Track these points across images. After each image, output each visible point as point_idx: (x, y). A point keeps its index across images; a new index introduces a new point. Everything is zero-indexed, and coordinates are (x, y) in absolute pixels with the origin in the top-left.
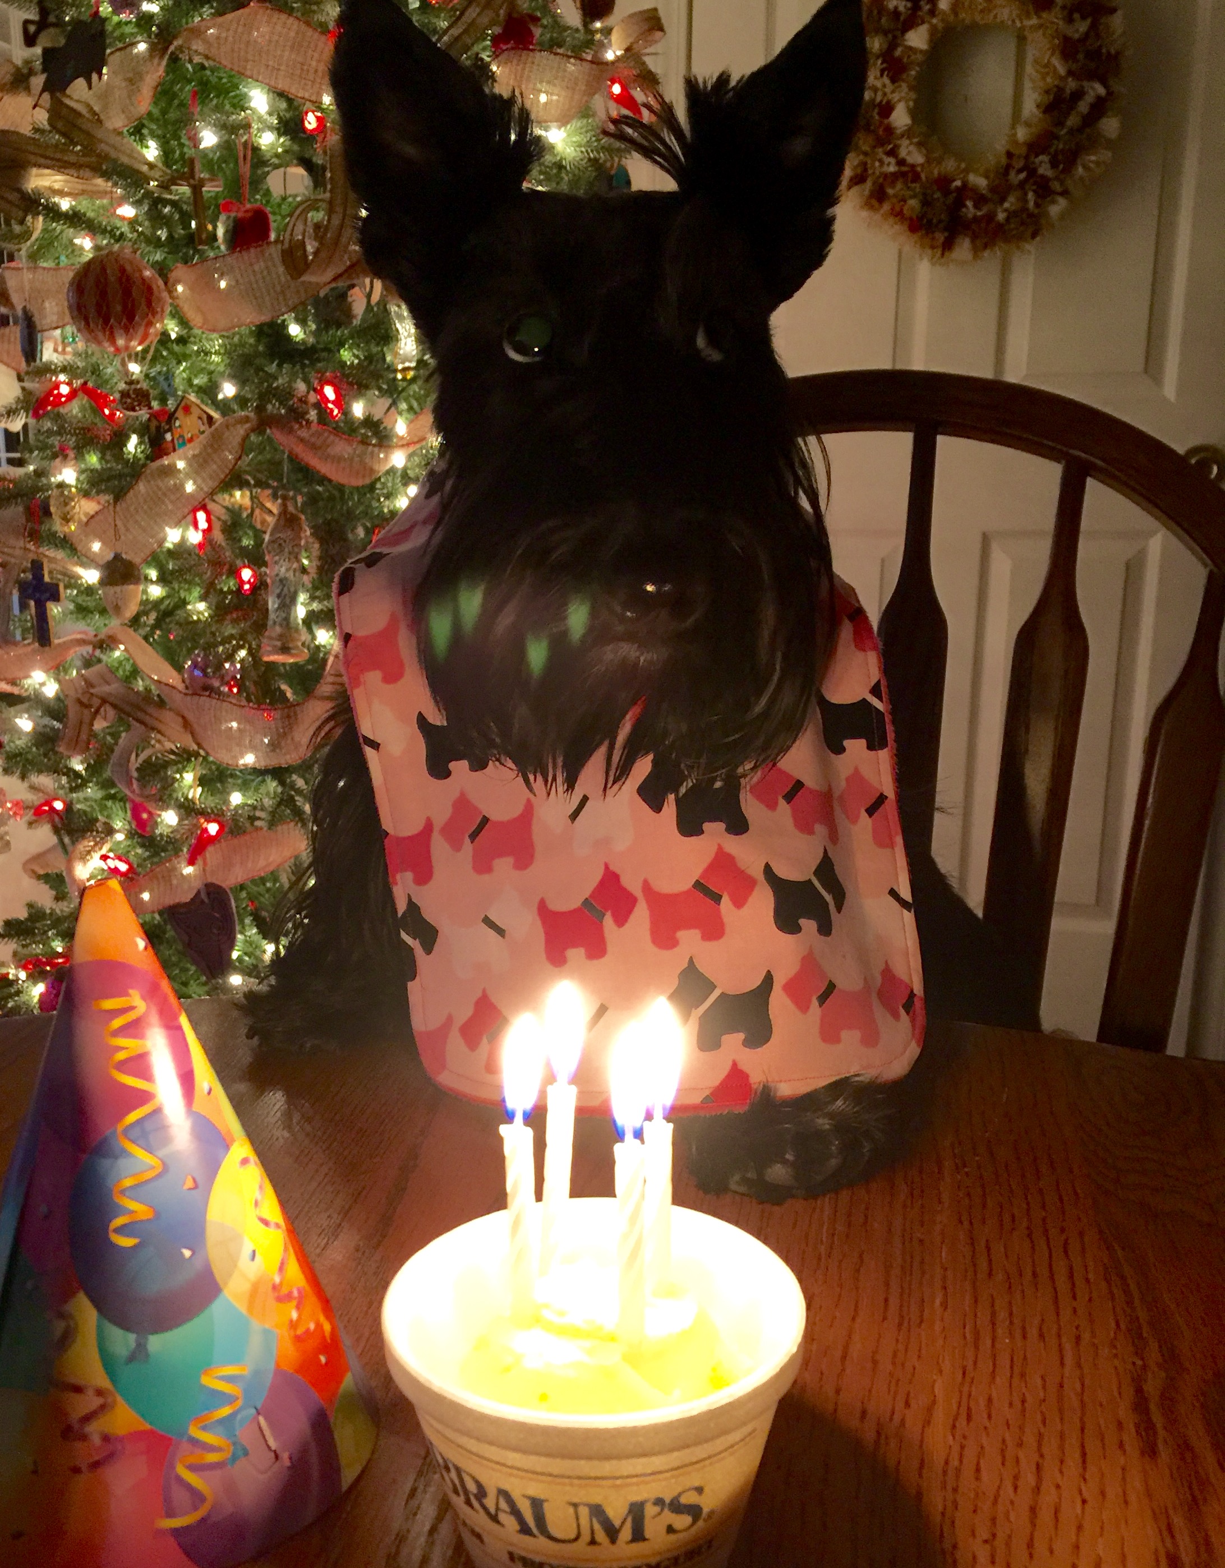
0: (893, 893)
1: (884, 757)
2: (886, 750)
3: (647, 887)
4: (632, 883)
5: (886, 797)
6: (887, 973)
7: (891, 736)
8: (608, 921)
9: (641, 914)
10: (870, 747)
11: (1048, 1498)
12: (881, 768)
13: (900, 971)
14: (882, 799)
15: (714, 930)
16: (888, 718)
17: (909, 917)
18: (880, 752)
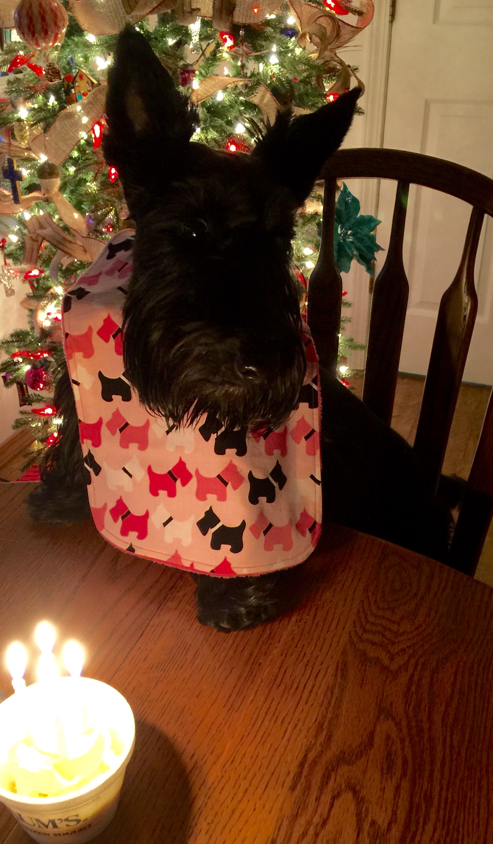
0: (312, 477)
1: (316, 412)
2: (317, 408)
3: (197, 472)
4: (191, 468)
5: (315, 431)
6: (305, 514)
7: (320, 402)
8: (178, 483)
9: (193, 483)
10: (311, 407)
11: (242, 806)
12: (314, 416)
13: (311, 513)
14: (313, 431)
15: (222, 497)
16: (319, 393)
17: (319, 488)
18: (314, 409)
